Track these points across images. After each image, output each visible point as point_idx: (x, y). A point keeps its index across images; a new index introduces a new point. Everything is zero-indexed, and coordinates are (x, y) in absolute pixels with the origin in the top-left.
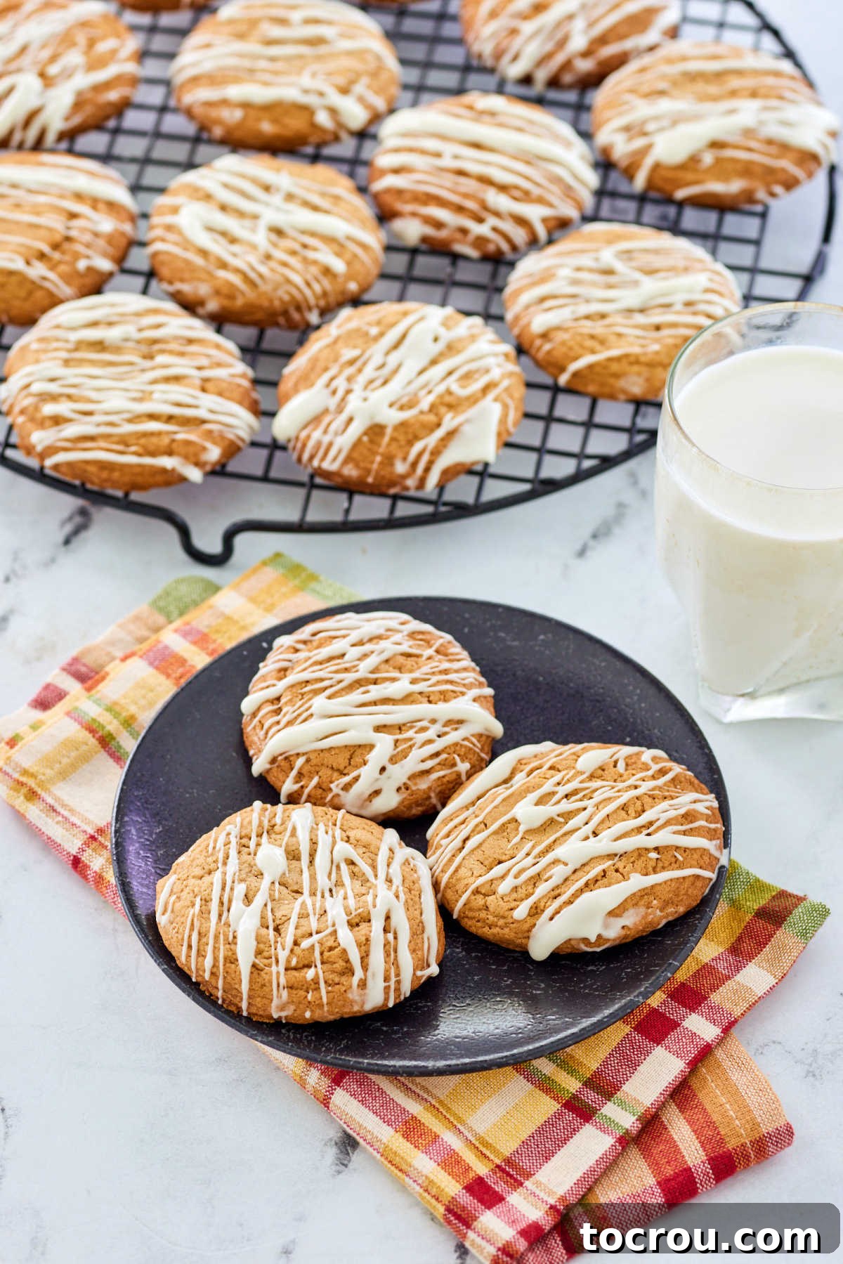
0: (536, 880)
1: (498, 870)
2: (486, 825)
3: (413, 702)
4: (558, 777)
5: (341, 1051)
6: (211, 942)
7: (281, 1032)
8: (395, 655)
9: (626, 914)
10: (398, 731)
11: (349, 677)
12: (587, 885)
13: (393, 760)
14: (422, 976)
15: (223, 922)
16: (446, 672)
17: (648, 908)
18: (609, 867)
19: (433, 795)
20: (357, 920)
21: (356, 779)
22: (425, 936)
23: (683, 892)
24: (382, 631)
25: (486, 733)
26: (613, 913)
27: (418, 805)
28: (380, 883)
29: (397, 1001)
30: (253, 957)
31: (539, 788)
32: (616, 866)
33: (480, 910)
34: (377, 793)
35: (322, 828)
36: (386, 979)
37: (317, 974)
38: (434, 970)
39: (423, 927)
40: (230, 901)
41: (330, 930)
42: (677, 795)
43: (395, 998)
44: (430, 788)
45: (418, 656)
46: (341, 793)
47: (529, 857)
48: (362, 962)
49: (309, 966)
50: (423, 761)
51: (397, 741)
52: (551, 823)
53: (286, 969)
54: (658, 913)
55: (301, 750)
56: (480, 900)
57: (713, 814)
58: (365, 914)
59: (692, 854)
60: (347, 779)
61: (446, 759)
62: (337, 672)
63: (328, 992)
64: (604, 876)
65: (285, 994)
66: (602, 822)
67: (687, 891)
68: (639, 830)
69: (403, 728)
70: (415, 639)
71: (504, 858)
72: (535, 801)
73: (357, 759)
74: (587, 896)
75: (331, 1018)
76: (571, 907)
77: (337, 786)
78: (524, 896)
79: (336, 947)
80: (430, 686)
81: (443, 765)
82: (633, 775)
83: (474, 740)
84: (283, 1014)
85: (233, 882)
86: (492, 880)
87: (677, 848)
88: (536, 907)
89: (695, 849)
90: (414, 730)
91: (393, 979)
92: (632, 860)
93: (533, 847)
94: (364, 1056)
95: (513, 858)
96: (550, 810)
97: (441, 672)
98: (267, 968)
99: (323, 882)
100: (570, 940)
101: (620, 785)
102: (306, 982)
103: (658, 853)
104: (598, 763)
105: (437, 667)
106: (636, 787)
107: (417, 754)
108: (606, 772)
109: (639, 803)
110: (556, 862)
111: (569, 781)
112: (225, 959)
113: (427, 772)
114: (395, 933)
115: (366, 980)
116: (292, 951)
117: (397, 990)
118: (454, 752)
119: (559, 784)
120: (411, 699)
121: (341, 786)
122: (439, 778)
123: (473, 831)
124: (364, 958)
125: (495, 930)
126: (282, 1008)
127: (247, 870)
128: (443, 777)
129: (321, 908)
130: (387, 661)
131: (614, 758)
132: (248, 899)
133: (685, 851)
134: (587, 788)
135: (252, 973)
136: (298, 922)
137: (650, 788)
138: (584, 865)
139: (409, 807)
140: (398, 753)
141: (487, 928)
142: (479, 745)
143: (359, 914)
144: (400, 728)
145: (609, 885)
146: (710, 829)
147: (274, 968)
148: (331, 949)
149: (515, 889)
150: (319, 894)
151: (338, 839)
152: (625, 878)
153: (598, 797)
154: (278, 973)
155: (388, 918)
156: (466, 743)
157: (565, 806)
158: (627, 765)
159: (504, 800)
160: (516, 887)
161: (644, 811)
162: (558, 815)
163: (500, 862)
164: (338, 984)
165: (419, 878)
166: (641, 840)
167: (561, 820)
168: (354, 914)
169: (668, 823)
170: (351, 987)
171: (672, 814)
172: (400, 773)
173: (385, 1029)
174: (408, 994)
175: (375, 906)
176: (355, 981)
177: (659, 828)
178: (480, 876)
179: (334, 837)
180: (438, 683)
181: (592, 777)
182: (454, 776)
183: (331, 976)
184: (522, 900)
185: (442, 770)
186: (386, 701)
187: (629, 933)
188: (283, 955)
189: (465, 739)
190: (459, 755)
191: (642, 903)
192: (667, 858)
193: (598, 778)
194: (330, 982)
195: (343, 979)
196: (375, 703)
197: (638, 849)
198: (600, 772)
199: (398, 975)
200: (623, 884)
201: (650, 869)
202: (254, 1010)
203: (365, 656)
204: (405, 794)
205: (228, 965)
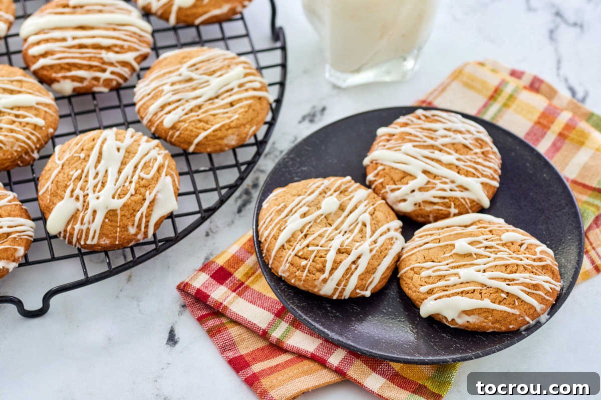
0: (441, 278)
1: (429, 264)
2: (440, 241)
3: (450, 168)
4: (489, 236)
5: (298, 307)
6: (273, 225)
7: (279, 284)
8: (459, 144)
9: (472, 316)
10: (433, 177)
11: (430, 142)
12: (462, 292)
13: (421, 189)
14: (359, 293)
15: (285, 220)
16: (478, 163)
17: (486, 319)
18: (478, 290)
19: (431, 216)
20: (344, 251)
21: (399, 189)
22: (373, 276)
23: (509, 321)
24: (463, 130)
25: (477, 201)
26: (466, 312)
27: (422, 217)
28: (369, 241)
29: (340, 298)
30: (285, 242)
31: (476, 237)
32: (482, 291)
33: (409, 278)
34: (405, 200)
35: (366, 202)
36: (338, 285)
37: (307, 265)
38: (368, 294)
39: (375, 271)
40: (295, 212)
41: (328, 248)
42: (540, 274)
43: (339, 296)
44: (431, 212)
45: (471, 149)
46: (389, 192)
47: (447, 266)
48: (331, 271)
49: (306, 259)
50: (434, 197)
51: (428, 182)
52: (469, 255)
53: (296, 255)
54: (490, 324)
55: (384, 163)
56: (411, 274)
57: (553, 293)
58: (349, 250)
59: (524, 305)
60: (394, 187)
61: (447, 202)
62: (426, 136)
63: (307, 276)
64: (473, 293)
65: (288, 265)
66: (491, 267)
67: (511, 321)
68: (505, 280)
69: (437, 177)
70: (477, 142)
71: (436, 260)
72: (469, 242)
73: (405, 180)
74: (458, 297)
75: (303, 288)
76: (448, 299)
77: (389, 188)
78: (431, 282)
79: (324, 257)
80: (464, 166)
81: (444, 204)
82: (525, 254)
83: (468, 201)
84: (283, 275)
85: (304, 205)
86: (423, 268)
87: (518, 298)
88: (433, 291)
89: (528, 304)
90: (440, 181)
91: (342, 286)
92: (492, 292)
93: (453, 262)
94: (306, 315)
95: (440, 262)
96: (473, 249)
97: (475, 162)
98: (287, 250)
99: (345, 227)
100: (439, 314)
101: (514, 255)
102: (300, 266)
103: (507, 296)
104: (512, 240)
105: (475, 159)
106: (521, 260)
107: (434, 192)
108: (513, 246)
109: (516, 267)
110: (456, 274)
111: (492, 240)
112: (274, 236)
113: (434, 204)
114: (357, 266)
115: (328, 279)
116: (304, 248)
117: (341, 292)
118: (453, 202)
119: (487, 240)
120: (451, 166)
121: (391, 189)
122: (438, 210)
123: (432, 241)
124: (333, 269)
125: (410, 292)
126: (284, 272)
127: (316, 203)
128: (441, 210)
129: (332, 237)
130: (453, 144)
131: (523, 242)
132: (304, 215)
133: (522, 302)
134: (498, 248)
135: (280, 248)
136: (316, 237)
137: (528, 264)
138: (467, 283)
139: (417, 216)
140: (425, 188)
141: (408, 289)
142: (469, 205)
143: (347, 249)
144: (435, 177)
145: (472, 298)
146: (545, 298)
147: (290, 252)
148: (321, 257)
149: (429, 277)
150: (338, 231)
151: (368, 211)
152: (481, 299)
153: (499, 255)
154: (290, 254)
155: (359, 258)
156: (462, 200)
157: (482, 251)
158: (527, 248)
159: (456, 234)
160: (430, 276)
161: (515, 273)
162: (475, 254)
163: (433, 261)
164: (314, 274)
165: (390, 249)
166: (502, 285)
167: (475, 256)
168: (344, 247)
169: (522, 284)
170: (318, 279)
171: (528, 281)
172: (419, 197)
173: (329, 309)
174: (347, 298)
175: (356, 249)
176: (323, 277)
177: (516, 284)
178: (419, 263)
179: (367, 209)
180: (470, 166)
181: (504, 245)
182: (446, 213)
183: (312, 269)
184: (429, 284)
185: (442, 206)
186: (438, 161)
187: (469, 326)
188: (298, 247)
189: (464, 199)
190: (455, 204)
191: (484, 315)
192: (509, 300)
193: (507, 246)
194: (311, 272)
195: (318, 274)
196: (433, 160)
197: (498, 289)
198: (510, 244)
199: (345, 286)
200: (479, 301)
201: (498, 301)
202: (273, 266)
203: (446, 136)
204: (417, 208)
205: (273, 239)
